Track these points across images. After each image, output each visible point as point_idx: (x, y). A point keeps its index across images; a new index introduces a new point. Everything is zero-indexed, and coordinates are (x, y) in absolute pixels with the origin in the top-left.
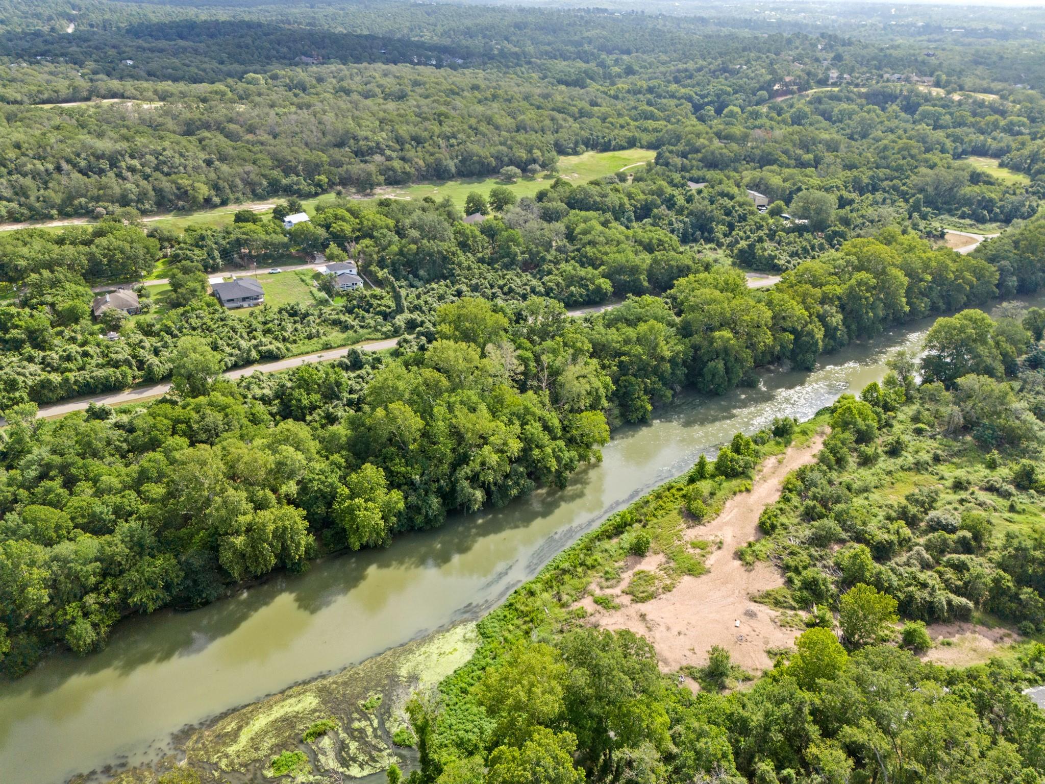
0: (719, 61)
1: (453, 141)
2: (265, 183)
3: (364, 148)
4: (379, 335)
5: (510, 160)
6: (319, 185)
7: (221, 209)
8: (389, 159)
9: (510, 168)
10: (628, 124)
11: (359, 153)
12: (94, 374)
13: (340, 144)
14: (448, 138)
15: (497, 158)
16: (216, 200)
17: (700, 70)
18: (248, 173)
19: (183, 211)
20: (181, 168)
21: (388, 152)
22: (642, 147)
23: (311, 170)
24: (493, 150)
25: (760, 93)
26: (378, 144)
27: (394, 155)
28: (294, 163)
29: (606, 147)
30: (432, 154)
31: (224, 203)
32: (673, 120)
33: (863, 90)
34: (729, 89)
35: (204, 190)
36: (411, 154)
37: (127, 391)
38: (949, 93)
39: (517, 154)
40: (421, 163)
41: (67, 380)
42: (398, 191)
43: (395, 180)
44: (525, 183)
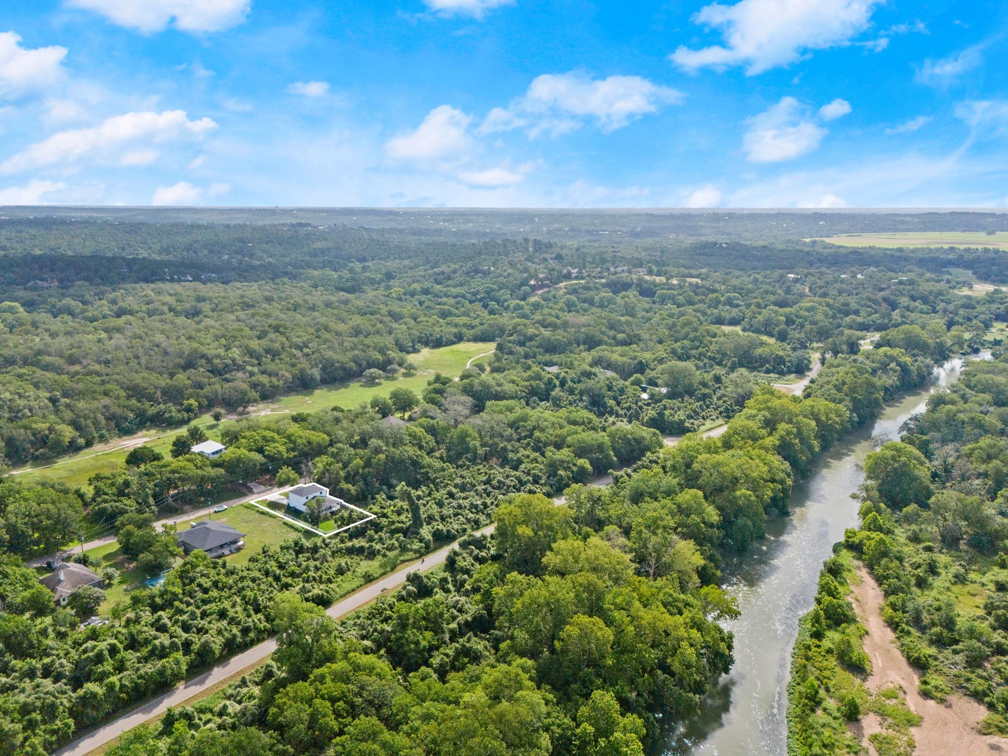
0: (469, 264)
1: (306, 350)
2: (131, 415)
3: (220, 366)
4: (411, 555)
5: (368, 363)
6: (189, 410)
7: (86, 451)
8: (252, 374)
9: (373, 370)
10: (438, 322)
11: (214, 371)
12: (142, 671)
13: (189, 365)
14: (300, 349)
15: (356, 363)
16: (81, 441)
17: (455, 272)
18: (105, 407)
19: (40, 460)
20: (26, 411)
21: (249, 368)
22: (469, 340)
23: (174, 395)
24: (350, 354)
25: (523, 288)
26: (234, 360)
27: (256, 369)
28: (151, 390)
29: (438, 344)
30: (293, 365)
31: (89, 444)
32: (472, 315)
33: (603, 281)
34: (495, 286)
35: (68, 433)
36: (272, 367)
37: (181, 685)
38: (668, 279)
39: (374, 357)
40: (288, 375)
41: (111, 688)
42: (271, 406)
43: (267, 395)
44: (388, 382)
